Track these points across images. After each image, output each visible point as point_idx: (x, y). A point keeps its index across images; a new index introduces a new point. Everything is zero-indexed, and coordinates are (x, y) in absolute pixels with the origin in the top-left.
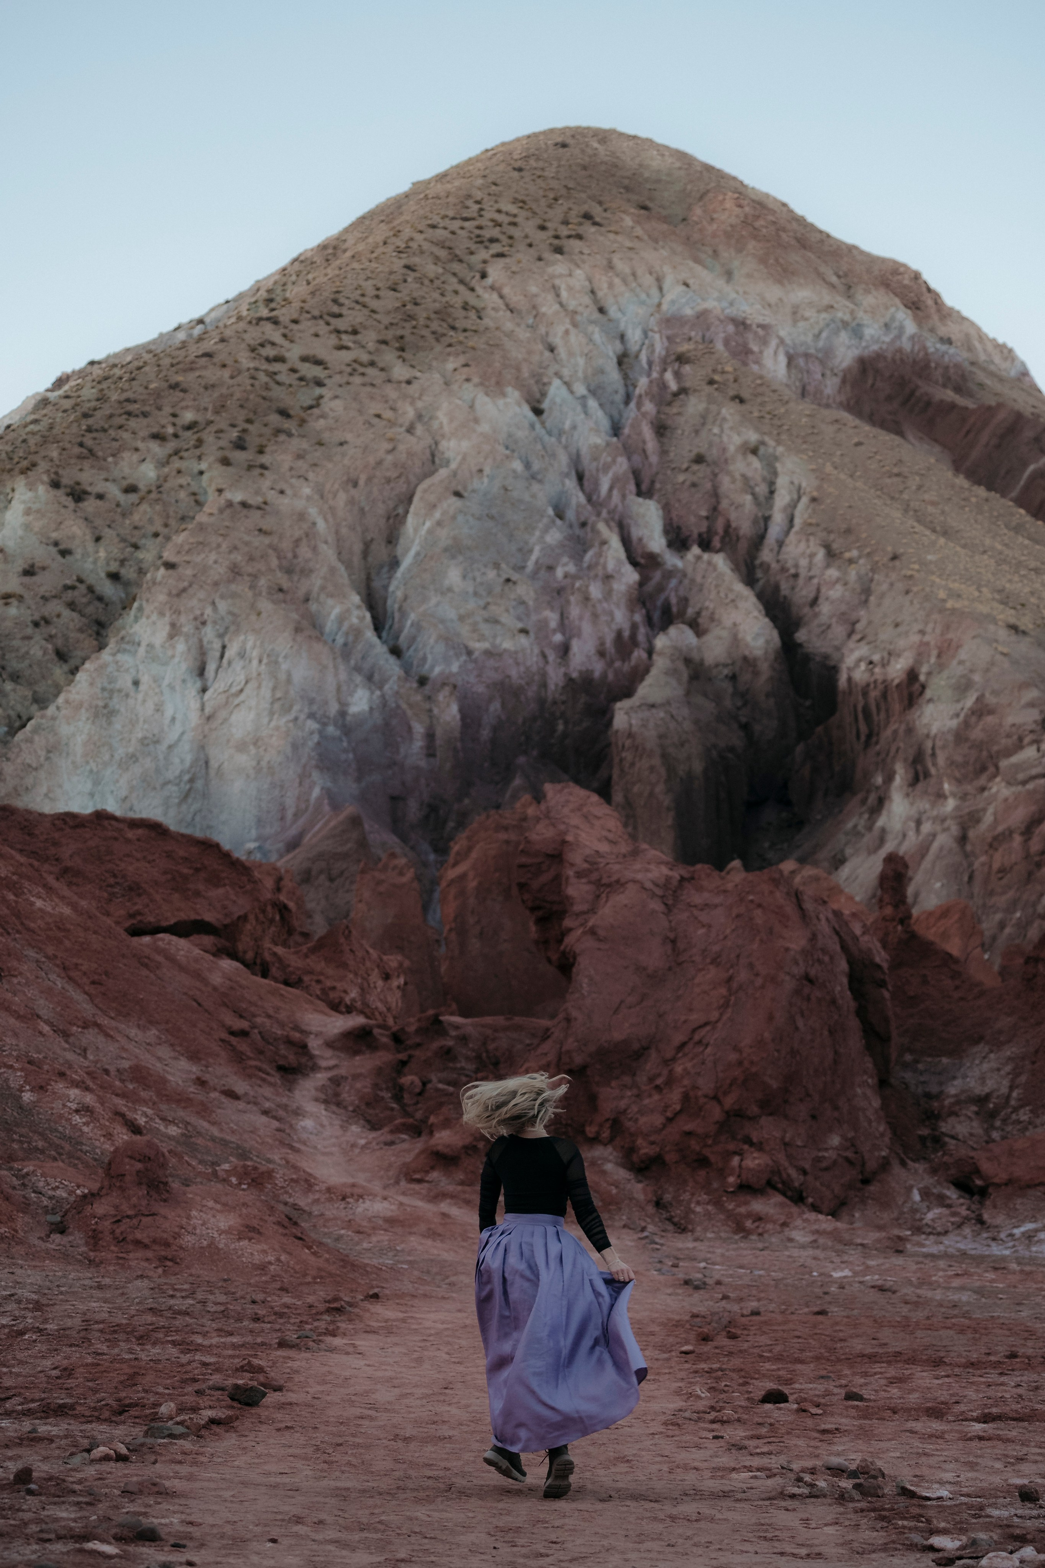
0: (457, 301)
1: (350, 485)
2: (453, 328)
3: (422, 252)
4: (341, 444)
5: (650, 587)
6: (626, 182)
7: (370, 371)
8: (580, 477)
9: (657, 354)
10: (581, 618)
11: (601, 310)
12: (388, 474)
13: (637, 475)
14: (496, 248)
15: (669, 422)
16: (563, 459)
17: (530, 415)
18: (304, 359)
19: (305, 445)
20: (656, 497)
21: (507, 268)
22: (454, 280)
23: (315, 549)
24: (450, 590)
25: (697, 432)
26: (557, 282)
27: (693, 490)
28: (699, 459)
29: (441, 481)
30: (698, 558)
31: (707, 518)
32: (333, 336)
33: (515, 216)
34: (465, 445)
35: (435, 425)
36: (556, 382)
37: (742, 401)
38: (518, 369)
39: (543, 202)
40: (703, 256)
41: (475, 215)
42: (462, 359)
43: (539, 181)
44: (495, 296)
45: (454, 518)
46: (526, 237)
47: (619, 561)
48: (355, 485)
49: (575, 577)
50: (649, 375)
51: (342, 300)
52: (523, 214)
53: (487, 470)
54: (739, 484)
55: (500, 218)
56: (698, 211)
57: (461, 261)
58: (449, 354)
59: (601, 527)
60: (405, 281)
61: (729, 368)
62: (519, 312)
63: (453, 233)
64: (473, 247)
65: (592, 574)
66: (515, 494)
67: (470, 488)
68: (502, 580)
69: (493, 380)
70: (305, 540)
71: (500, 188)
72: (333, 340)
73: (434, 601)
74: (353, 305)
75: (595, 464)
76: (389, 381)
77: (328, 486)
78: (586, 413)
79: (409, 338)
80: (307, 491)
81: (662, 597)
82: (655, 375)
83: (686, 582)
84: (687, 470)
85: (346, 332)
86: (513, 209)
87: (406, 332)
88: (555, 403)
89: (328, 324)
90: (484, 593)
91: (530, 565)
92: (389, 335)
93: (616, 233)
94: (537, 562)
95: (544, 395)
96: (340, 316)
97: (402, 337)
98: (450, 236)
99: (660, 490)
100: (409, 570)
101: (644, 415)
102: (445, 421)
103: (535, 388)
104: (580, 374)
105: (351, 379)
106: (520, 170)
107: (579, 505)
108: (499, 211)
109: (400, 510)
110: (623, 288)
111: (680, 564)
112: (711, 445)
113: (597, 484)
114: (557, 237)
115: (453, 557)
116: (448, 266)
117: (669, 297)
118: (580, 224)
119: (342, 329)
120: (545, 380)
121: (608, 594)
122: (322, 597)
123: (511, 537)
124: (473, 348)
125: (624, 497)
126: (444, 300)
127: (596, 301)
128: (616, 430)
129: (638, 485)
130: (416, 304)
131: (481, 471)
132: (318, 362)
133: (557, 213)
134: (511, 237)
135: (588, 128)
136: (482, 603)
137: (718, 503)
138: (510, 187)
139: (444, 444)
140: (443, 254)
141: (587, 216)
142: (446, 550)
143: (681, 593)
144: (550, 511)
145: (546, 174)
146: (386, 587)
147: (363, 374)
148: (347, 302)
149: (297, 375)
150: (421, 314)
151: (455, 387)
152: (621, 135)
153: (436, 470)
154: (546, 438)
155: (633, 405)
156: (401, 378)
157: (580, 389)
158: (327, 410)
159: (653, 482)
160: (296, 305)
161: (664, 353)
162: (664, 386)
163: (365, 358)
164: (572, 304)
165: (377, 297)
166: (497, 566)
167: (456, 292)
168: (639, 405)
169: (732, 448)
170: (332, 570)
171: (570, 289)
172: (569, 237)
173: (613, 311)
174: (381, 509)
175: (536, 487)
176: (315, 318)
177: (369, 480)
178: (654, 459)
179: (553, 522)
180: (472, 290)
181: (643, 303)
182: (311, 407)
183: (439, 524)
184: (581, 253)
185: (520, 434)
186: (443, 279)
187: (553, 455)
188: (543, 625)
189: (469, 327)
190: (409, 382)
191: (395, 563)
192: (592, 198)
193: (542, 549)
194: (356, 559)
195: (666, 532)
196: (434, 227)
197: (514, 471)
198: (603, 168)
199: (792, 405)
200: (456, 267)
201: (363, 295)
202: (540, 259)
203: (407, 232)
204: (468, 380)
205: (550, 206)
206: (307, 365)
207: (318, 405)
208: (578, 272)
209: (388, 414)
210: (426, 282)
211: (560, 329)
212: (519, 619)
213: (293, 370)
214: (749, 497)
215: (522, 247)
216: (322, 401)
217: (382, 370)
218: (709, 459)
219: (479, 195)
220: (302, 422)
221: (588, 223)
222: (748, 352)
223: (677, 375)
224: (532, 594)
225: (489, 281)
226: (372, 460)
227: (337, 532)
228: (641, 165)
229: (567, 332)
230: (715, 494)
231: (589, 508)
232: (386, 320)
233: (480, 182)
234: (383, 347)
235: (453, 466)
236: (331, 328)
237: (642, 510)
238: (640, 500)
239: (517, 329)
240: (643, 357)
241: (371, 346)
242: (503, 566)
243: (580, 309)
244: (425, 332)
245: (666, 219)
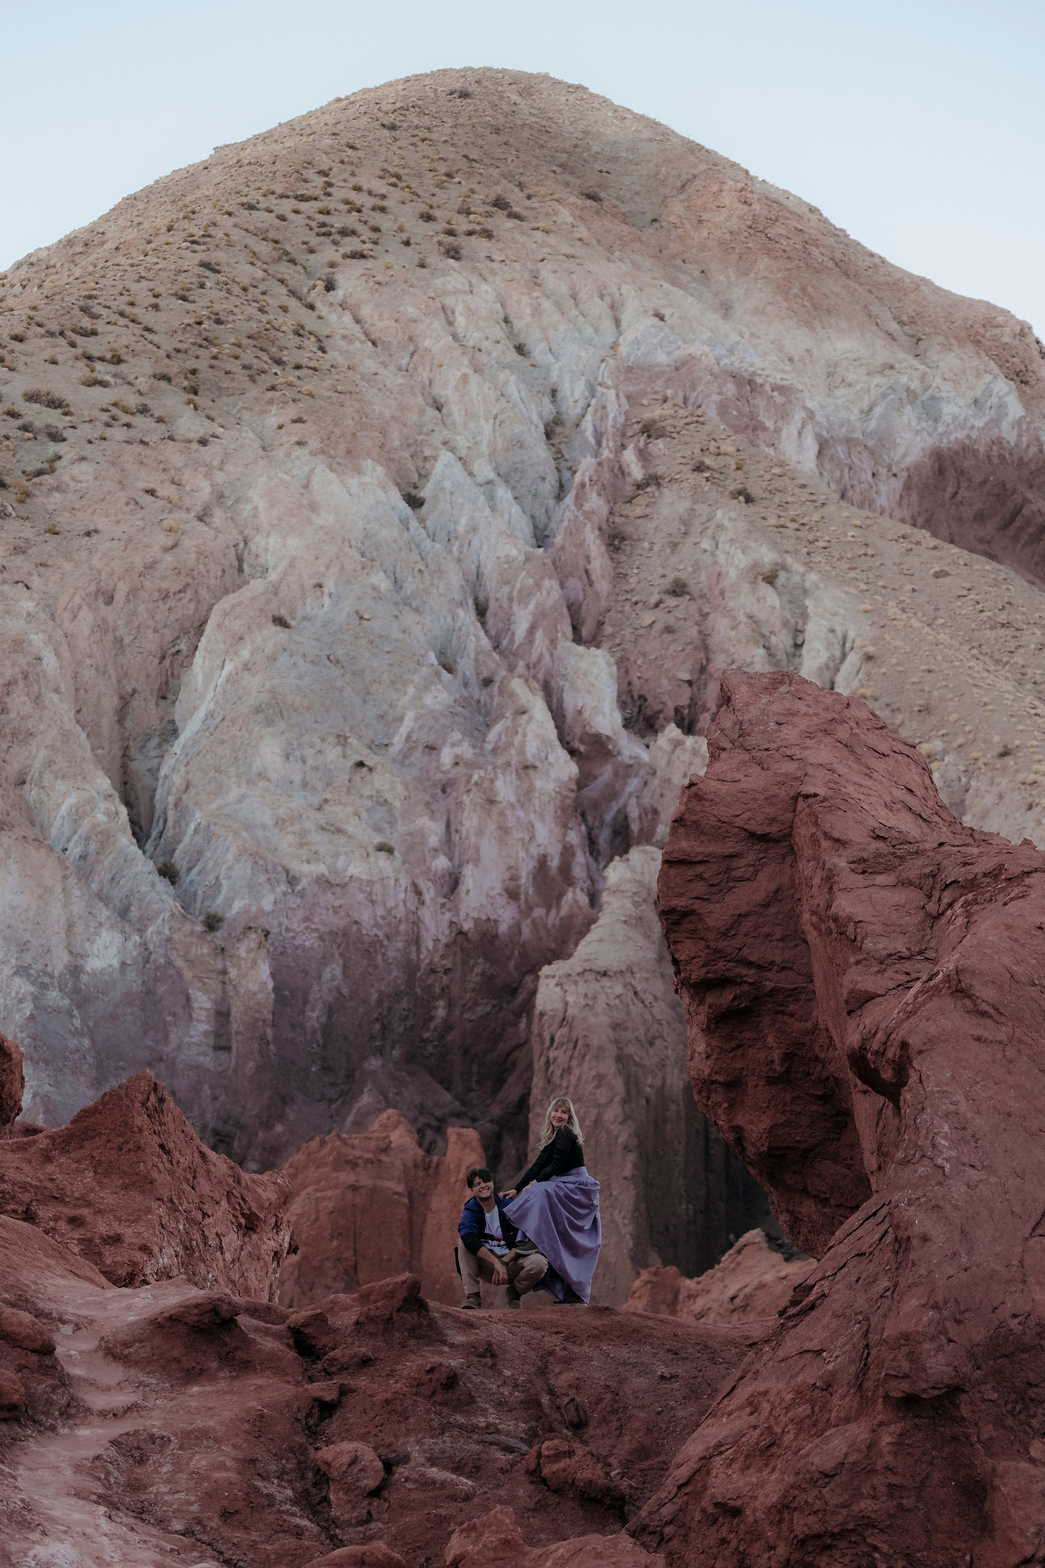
0: (287, 322)
1: (101, 599)
2: (279, 362)
3: (230, 245)
4: (88, 534)
5: (593, 791)
6: (563, 157)
7: (138, 420)
8: (481, 611)
9: (610, 422)
10: (480, 833)
11: (520, 349)
12: (165, 585)
13: (574, 610)
14: (351, 244)
15: (629, 529)
16: (454, 579)
17: (403, 505)
18: (32, 398)
19: (28, 532)
20: (606, 645)
21: (369, 275)
22: (284, 290)
23: (37, 700)
24: (262, 775)
25: (674, 546)
26: (449, 301)
27: (667, 637)
28: (678, 589)
29: (254, 599)
30: (677, 744)
31: (690, 683)
32: (81, 364)
33: (383, 197)
34: (294, 544)
35: (245, 510)
36: (446, 456)
37: (749, 500)
38: (383, 432)
39: (429, 178)
40: (685, 279)
41: (319, 192)
42: (292, 411)
43: (423, 146)
44: (348, 319)
45: (273, 658)
46: (401, 230)
47: (544, 740)
48: (110, 600)
49: (472, 765)
50: (597, 454)
51: (98, 310)
52: (395, 195)
53: (330, 585)
54: (744, 629)
55: (359, 199)
56: (678, 207)
57: (293, 261)
58: (271, 402)
59: (517, 685)
60: (202, 286)
61: (727, 447)
62: (387, 347)
63: (282, 218)
64: (314, 241)
65: (500, 761)
66: (376, 625)
67: (300, 613)
68: (350, 763)
69: (342, 447)
70: (21, 683)
71: (360, 154)
72: (81, 370)
73: (234, 794)
74: (115, 318)
75: (506, 589)
76: (171, 438)
77: (64, 599)
78: (493, 509)
79: (205, 374)
80: (29, 605)
81: (615, 807)
82: (606, 454)
83: (655, 782)
84: (657, 605)
85: (102, 359)
86: (380, 187)
87: (202, 365)
88: (443, 489)
89: (73, 345)
90: (319, 785)
91: (398, 741)
92: (173, 367)
93: (547, 232)
94: (408, 738)
95: (424, 476)
96: (94, 333)
97: (194, 372)
98: (277, 222)
99: (613, 636)
100: (195, 741)
101: (588, 515)
102: (262, 505)
103: (410, 465)
104: (484, 448)
105: (108, 432)
106: (393, 127)
107: (479, 651)
108: (358, 189)
109: (183, 646)
110: (556, 317)
111: (645, 756)
112: (697, 567)
113: (509, 620)
114: (451, 233)
115: (270, 723)
116: (272, 269)
117: (629, 335)
118: (489, 215)
119: (96, 354)
120: (428, 452)
121: (526, 796)
122: (48, 777)
123: (366, 695)
124: (311, 395)
125: (553, 642)
126: (264, 318)
127: (511, 334)
128: (541, 538)
129: (575, 628)
130: (218, 322)
131: (320, 586)
132: (55, 404)
133: (453, 196)
134: (376, 229)
135: (503, 71)
136: (316, 800)
137: (708, 660)
138: (375, 153)
139: (258, 541)
140: (264, 249)
141: (500, 204)
142: (258, 710)
143: (647, 801)
144: (432, 658)
145: (434, 136)
146: (154, 772)
147: (128, 425)
148: (104, 312)
149: (19, 422)
150: (227, 337)
151: (280, 454)
152: (556, 83)
153: (246, 583)
154: (428, 542)
155: (569, 500)
156: (191, 435)
157: (485, 470)
158: (66, 478)
159: (601, 624)
160: (23, 312)
161: (621, 420)
162: (621, 472)
163: (132, 400)
164: (474, 338)
165: (156, 307)
166: (342, 740)
167: (285, 309)
168: (579, 501)
169: (733, 573)
170: (66, 736)
171: (471, 312)
172: (470, 233)
173: (539, 352)
174: (151, 642)
175: (409, 618)
176: (51, 334)
177: (133, 593)
178: (603, 586)
179: (438, 675)
180: (312, 307)
181: (589, 342)
182: (40, 473)
183: (246, 667)
184: (489, 258)
185: (384, 533)
186: (262, 287)
187: (439, 571)
188: (416, 840)
189: (305, 362)
190: (203, 442)
191: (171, 732)
192: (509, 177)
193: (416, 719)
194: (107, 722)
195: (622, 704)
196: (251, 207)
197: (374, 588)
198: (526, 133)
199: (831, 509)
200: (285, 269)
201: (132, 304)
202: (422, 265)
203: (207, 214)
204: (300, 443)
205: (440, 186)
206: (36, 406)
207: (52, 470)
208: (484, 287)
209: (166, 490)
210: (236, 290)
211: (453, 376)
212: (378, 829)
213: (12, 414)
214: (761, 651)
215: (394, 245)
216: (58, 464)
217: (160, 420)
218: (694, 589)
219: (325, 163)
220: (25, 496)
221: (501, 214)
222: (757, 427)
223: (643, 455)
224: (400, 788)
225: (338, 295)
226: (138, 561)
227: (75, 677)
228: (586, 133)
229: (465, 379)
230: (704, 645)
231: (496, 657)
232: (169, 345)
233: (328, 141)
234: (163, 384)
235: (273, 576)
236: (79, 351)
237: (583, 665)
238: (581, 649)
239: (382, 371)
240: (588, 426)
241: (143, 383)
242: (352, 740)
243: (485, 345)
244: (233, 366)
245: (625, 219)
